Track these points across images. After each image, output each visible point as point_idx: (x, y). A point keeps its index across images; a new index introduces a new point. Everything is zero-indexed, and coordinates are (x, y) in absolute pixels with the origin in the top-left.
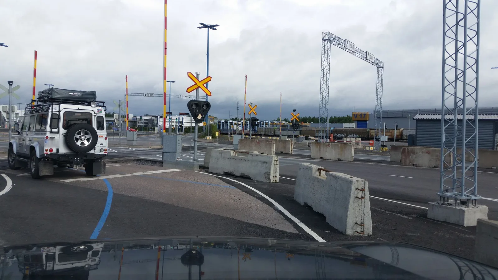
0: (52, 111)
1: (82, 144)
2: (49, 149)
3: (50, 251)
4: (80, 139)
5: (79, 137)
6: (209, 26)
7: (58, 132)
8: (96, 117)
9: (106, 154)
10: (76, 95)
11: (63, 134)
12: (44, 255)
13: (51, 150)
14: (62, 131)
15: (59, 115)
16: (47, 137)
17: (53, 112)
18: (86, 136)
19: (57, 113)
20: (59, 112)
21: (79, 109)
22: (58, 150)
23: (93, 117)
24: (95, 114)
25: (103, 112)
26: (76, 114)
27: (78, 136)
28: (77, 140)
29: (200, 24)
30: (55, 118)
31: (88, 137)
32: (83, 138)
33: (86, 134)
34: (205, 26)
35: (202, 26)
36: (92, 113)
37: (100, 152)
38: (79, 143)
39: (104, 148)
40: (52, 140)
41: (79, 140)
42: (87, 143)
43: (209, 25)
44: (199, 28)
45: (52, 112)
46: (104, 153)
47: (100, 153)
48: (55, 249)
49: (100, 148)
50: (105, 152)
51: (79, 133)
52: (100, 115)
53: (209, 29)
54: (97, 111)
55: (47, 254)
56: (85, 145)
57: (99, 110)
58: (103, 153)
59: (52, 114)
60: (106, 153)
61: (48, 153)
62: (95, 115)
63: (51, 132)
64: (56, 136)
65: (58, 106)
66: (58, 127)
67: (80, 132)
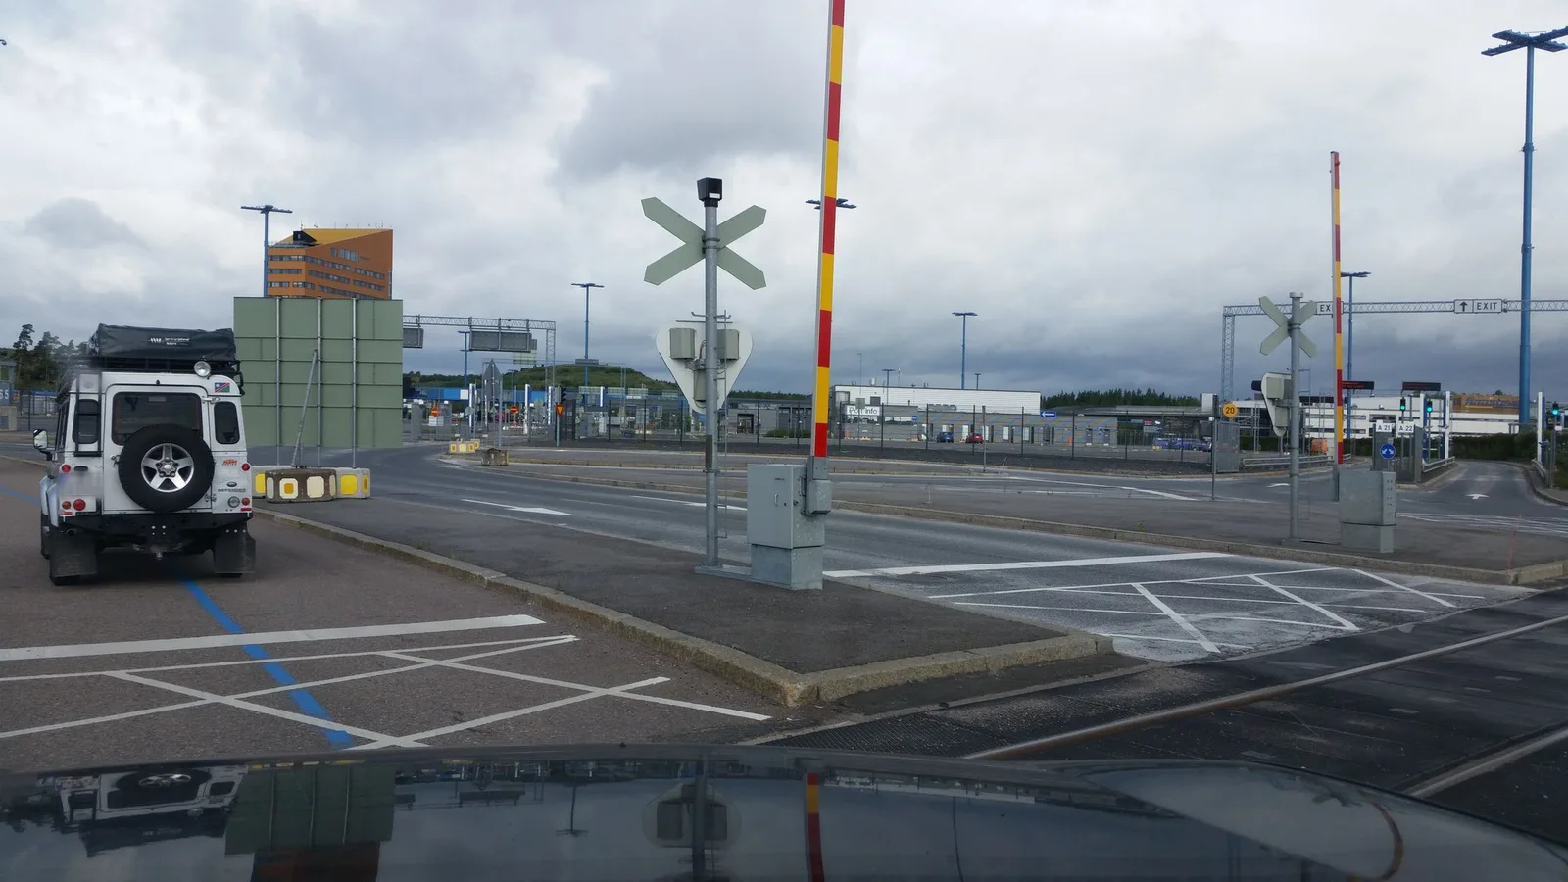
0: (78, 394)
1: (168, 484)
2: (72, 501)
3: (82, 786)
4: (161, 473)
5: (157, 465)
6: (1536, 38)
7: (98, 454)
8: (212, 407)
9: (248, 512)
10: (170, 342)
11: (113, 458)
12: (65, 796)
13: (80, 505)
14: (112, 449)
15: (98, 404)
16: (67, 468)
17: (82, 397)
18: (176, 461)
19: (95, 398)
20: (100, 394)
21: (158, 384)
22: (99, 505)
23: (204, 407)
24: (208, 396)
25: (234, 389)
26: (151, 399)
27: (152, 464)
28: (151, 474)
29: (1496, 36)
30: (89, 413)
31: (183, 463)
32: (167, 466)
33: (178, 455)
34: (1515, 41)
35: (1504, 43)
36: (200, 393)
37: (230, 508)
38: (156, 483)
39: (241, 496)
40: (82, 475)
41: (158, 474)
42: (180, 483)
43: (1532, 35)
44: (1490, 52)
45: (78, 397)
46: (242, 509)
47: (229, 512)
48: (97, 781)
49: (228, 495)
50: (244, 506)
51: (156, 455)
52: (223, 399)
53: (1535, 50)
54: (216, 388)
55: (73, 793)
56: (175, 487)
57: (221, 384)
58: (237, 510)
59: (79, 402)
60: (249, 509)
61: (70, 513)
62: (210, 399)
63: (78, 454)
64: (93, 465)
65: (96, 377)
66: (97, 437)
67: (160, 450)
